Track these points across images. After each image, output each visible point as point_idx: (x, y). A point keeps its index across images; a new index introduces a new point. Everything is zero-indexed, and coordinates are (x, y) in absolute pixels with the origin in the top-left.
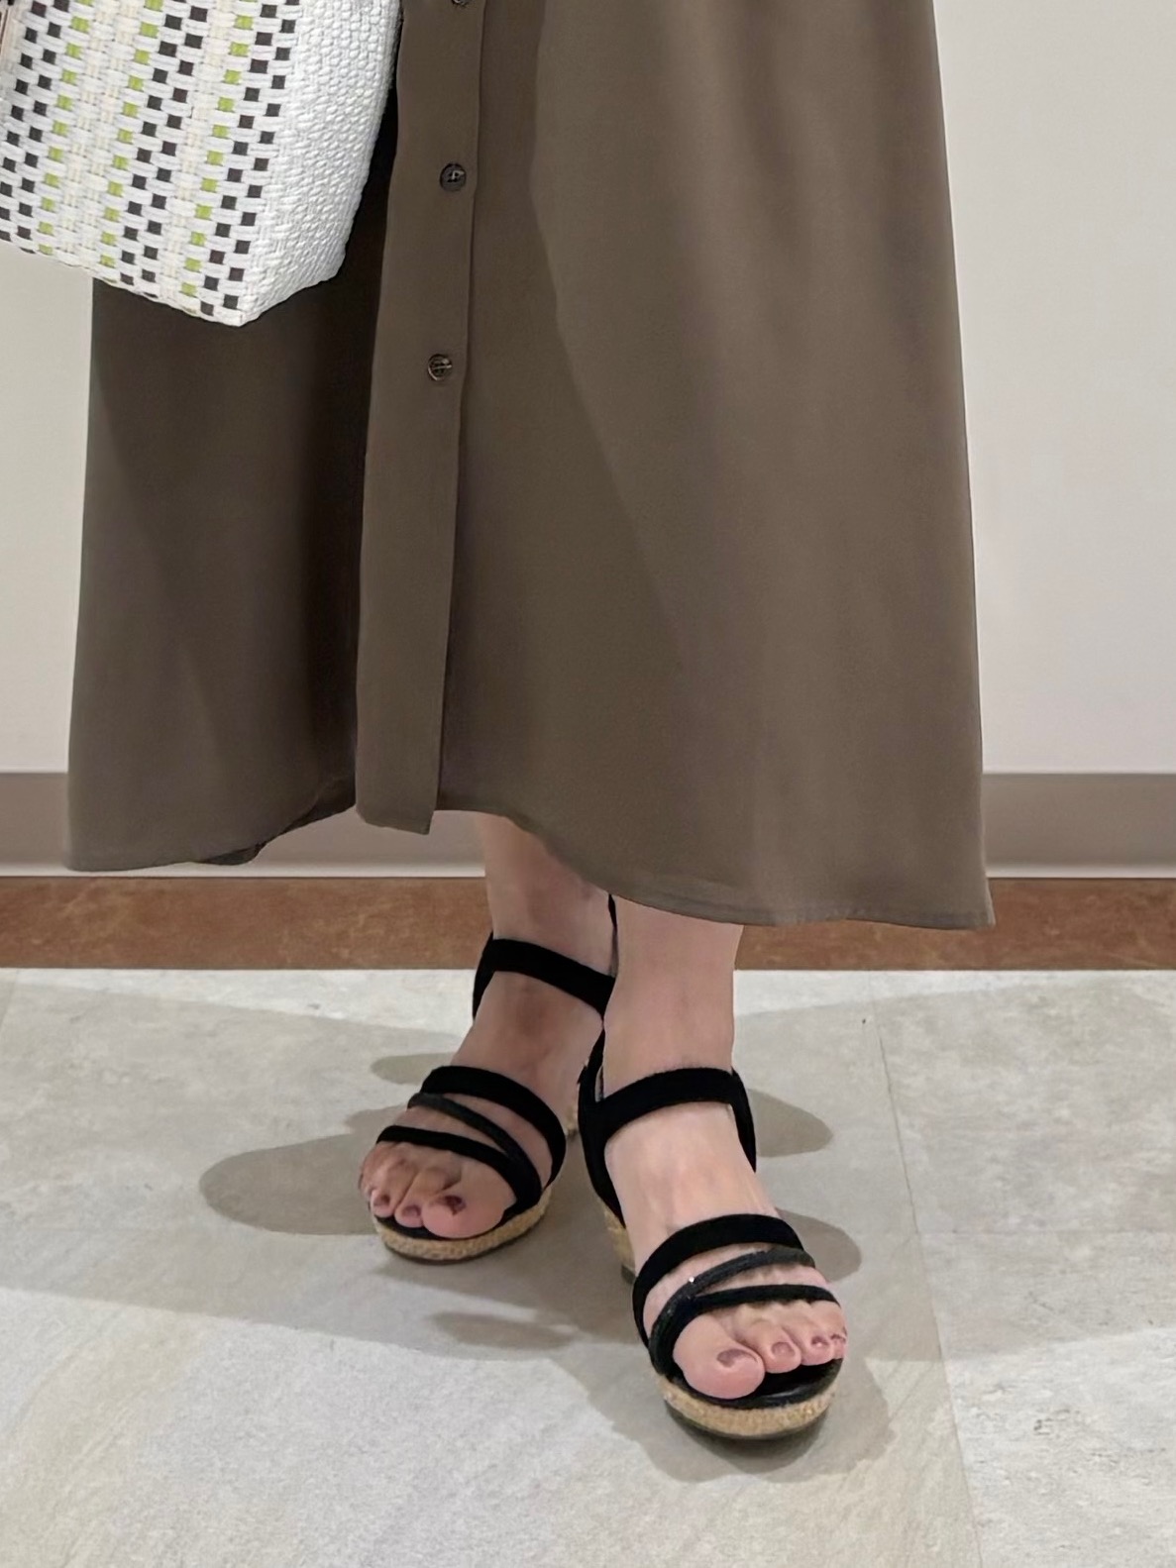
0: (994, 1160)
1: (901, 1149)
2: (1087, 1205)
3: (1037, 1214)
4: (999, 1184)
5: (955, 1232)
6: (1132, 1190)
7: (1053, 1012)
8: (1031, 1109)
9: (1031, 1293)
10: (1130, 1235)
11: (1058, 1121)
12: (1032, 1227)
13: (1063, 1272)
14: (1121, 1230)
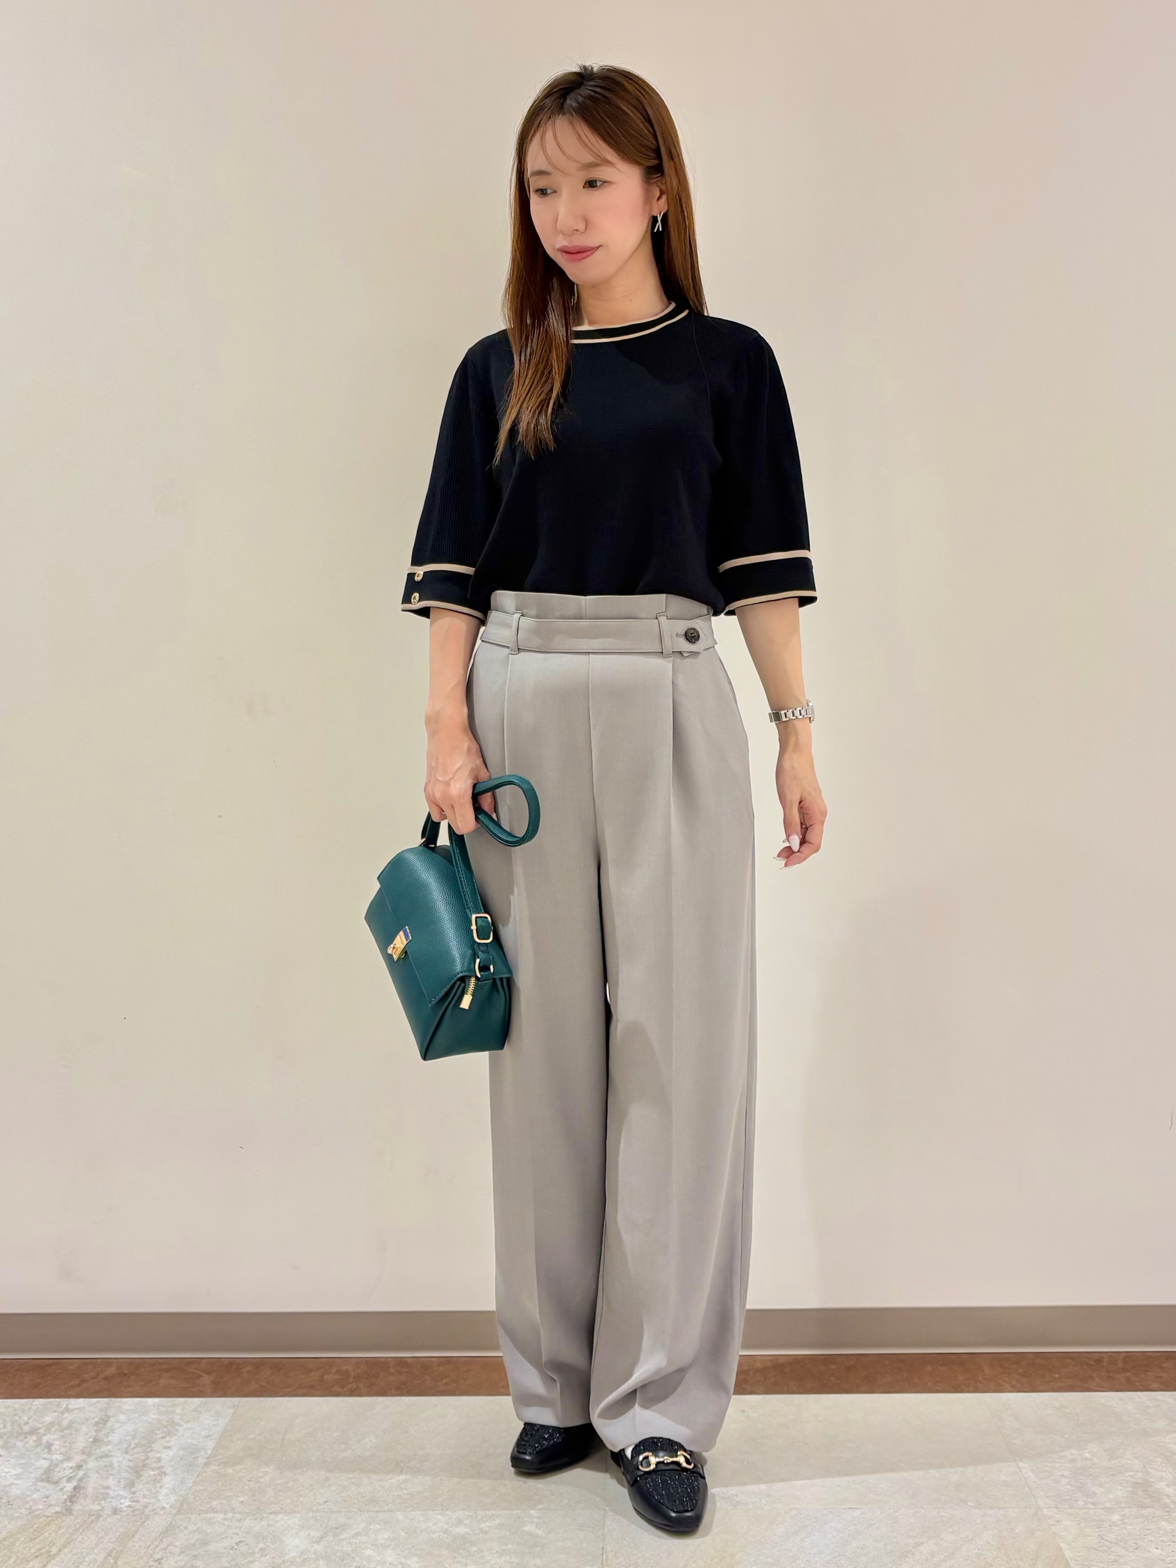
0: (1063, 1476)
1: (1020, 1471)
2: (1111, 1496)
3: (1091, 1500)
4: (1069, 1487)
5: (1056, 1508)
6: (1130, 1489)
7: (1068, 1411)
8: (1072, 1454)
9: (1099, 1535)
10: (1134, 1509)
11: (1086, 1459)
12: (1090, 1506)
13: (1110, 1526)
14: (1130, 1508)
